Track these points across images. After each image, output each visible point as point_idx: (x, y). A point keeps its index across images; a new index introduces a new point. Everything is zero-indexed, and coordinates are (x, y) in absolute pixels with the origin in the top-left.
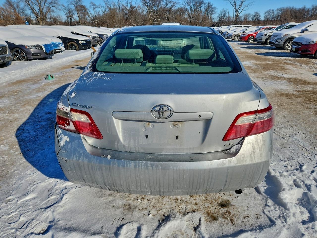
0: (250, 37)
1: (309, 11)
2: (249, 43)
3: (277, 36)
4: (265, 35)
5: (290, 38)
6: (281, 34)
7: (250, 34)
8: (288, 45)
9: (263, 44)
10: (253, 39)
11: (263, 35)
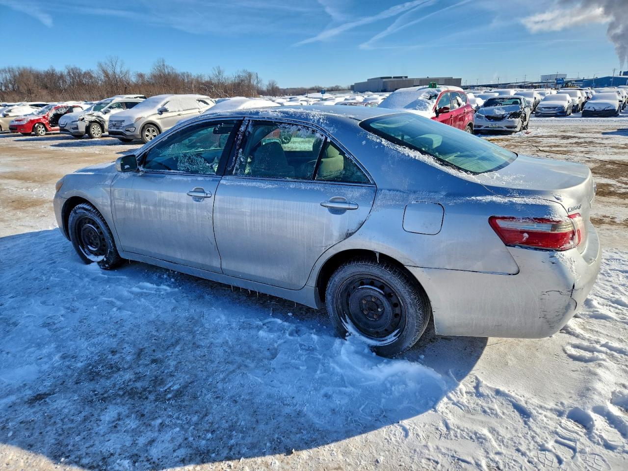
0: (35, 124)
1: (62, 77)
2: (39, 137)
3: (124, 121)
4: (82, 120)
5: (147, 124)
6: (129, 118)
7: (32, 119)
8: (147, 136)
9: (79, 136)
10: (43, 129)
11: (77, 121)
